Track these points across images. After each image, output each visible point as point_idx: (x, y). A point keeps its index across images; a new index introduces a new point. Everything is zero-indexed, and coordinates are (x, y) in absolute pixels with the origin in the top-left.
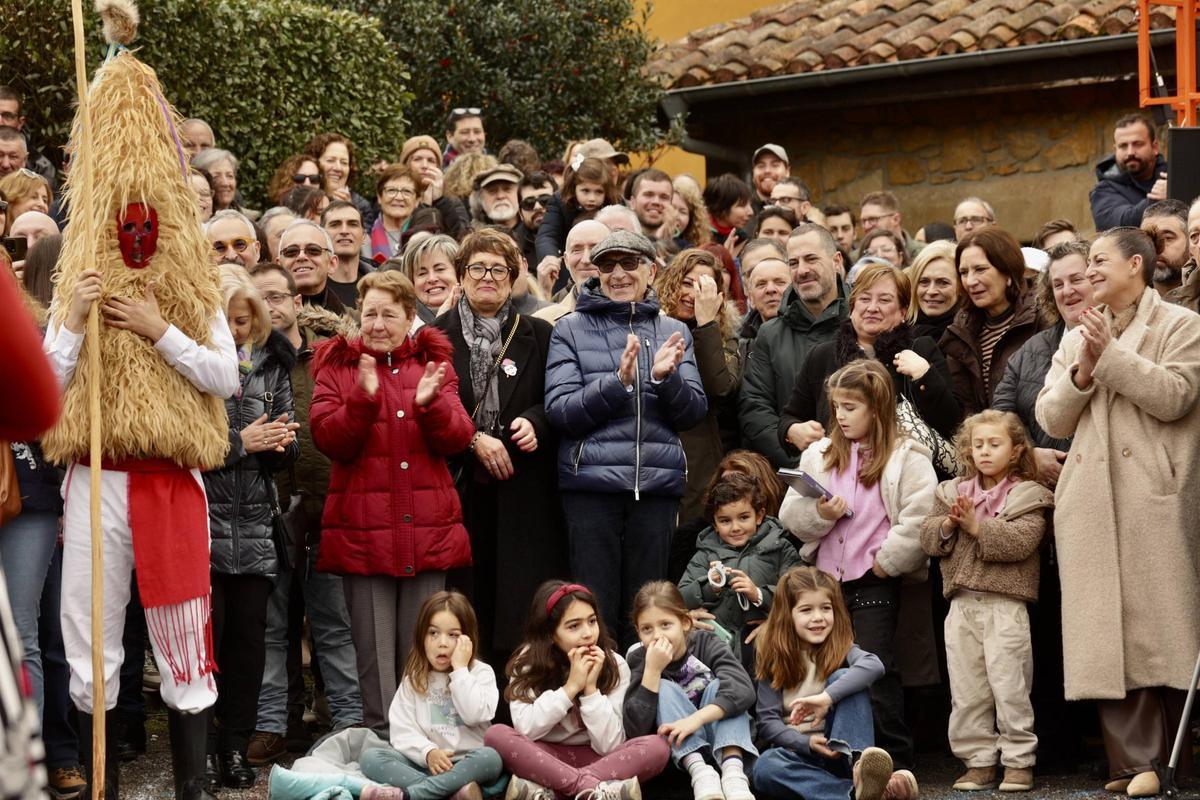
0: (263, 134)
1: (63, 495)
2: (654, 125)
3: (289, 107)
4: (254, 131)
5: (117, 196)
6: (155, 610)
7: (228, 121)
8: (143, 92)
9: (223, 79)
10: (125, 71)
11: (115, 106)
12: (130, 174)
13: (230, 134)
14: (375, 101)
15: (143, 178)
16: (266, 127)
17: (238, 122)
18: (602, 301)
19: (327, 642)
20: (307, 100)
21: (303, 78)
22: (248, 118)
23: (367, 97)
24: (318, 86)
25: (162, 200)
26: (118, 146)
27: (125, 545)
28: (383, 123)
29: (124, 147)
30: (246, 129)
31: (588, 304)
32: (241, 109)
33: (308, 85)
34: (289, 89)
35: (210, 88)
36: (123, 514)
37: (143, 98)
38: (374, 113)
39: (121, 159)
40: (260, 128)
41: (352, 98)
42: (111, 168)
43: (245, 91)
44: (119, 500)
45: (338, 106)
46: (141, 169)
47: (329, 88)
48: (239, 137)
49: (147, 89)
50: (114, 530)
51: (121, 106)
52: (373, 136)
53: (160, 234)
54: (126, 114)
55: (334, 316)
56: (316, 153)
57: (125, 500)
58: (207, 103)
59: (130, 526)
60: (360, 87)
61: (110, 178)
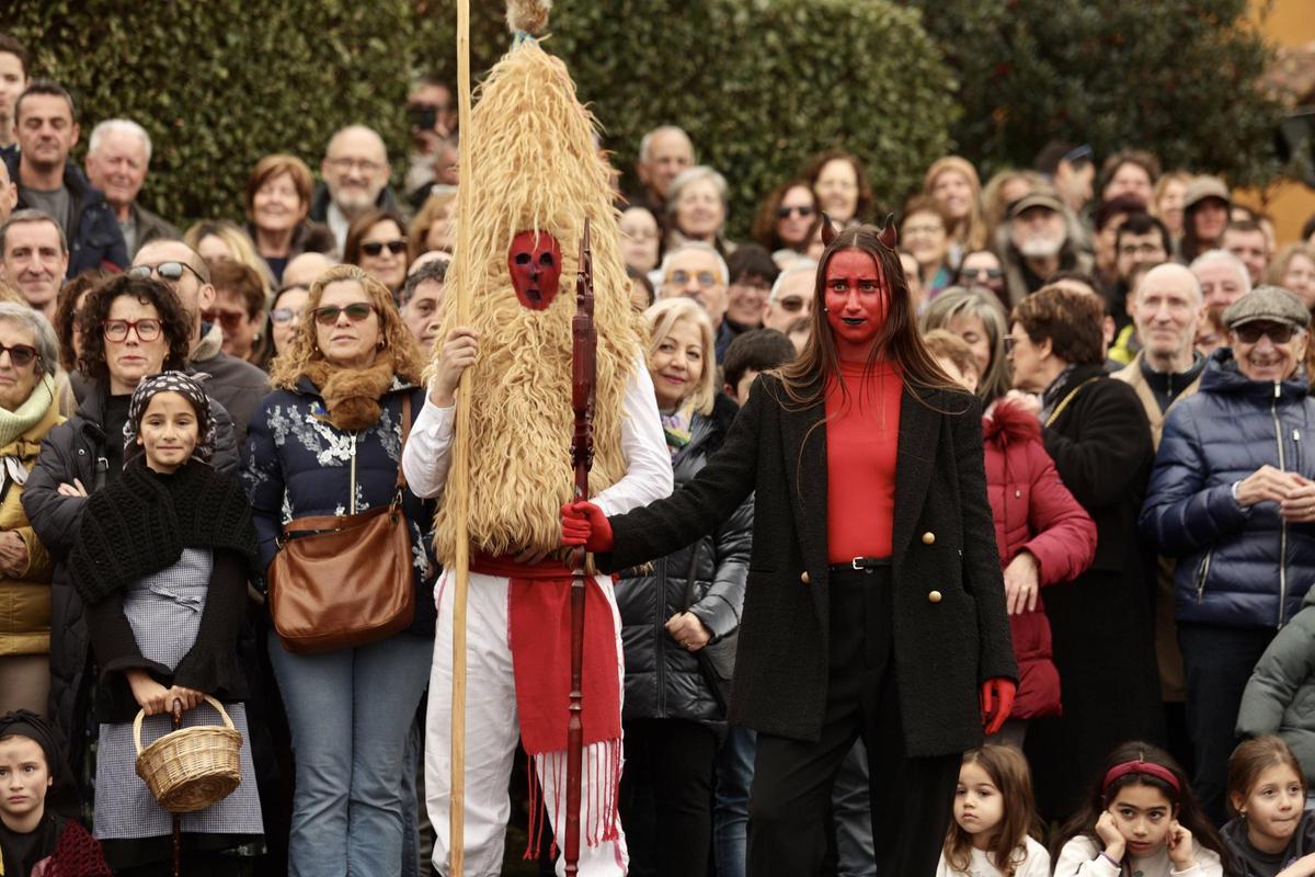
0: (767, 156)
2: (1269, 155)
3: (801, 121)
4: (755, 152)
7: (725, 137)
9: (718, 85)
10: (528, 64)
11: (512, 109)
12: (522, 194)
13: (726, 154)
14: (911, 117)
15: (540, 200)
16: (772, 147)
17: (736, 140)
18: (1236, 379)
19: (846, 805)
20: (826, 113)
21: (819, 85)
22: (747, 134)
23: (899, 112)
24: (841, 96)
25: (565, 226)
26: (511, 157)
27: (505, 672)
28: (921, 144)
29: (518, 159)
30: (745, 149)
31: (1217, 383)
32: (741, 124)
33: (827, 91)
34: (801, 101)
35: (701, 95)
36: (503, 632)
37: (547, 98)
38: (909, 130)
39: (513, 175)
40: (762, 147)
41: (883, 113)
42: (500, 186)
43: (746, 100)
44: (499, 614)
45: (864, 122)
46: (539, 188)
47: (853, 100)
48: (736, 159)
49: (555, 88)
50: (491, 654)
51: (519, 110)
52: (907, 160)
53: (563, 269)
54: (523, 118)
57: (505, 614)
58: (698, 114)
59: (510, 647)
60: (893, 97)
61: (498, 199)
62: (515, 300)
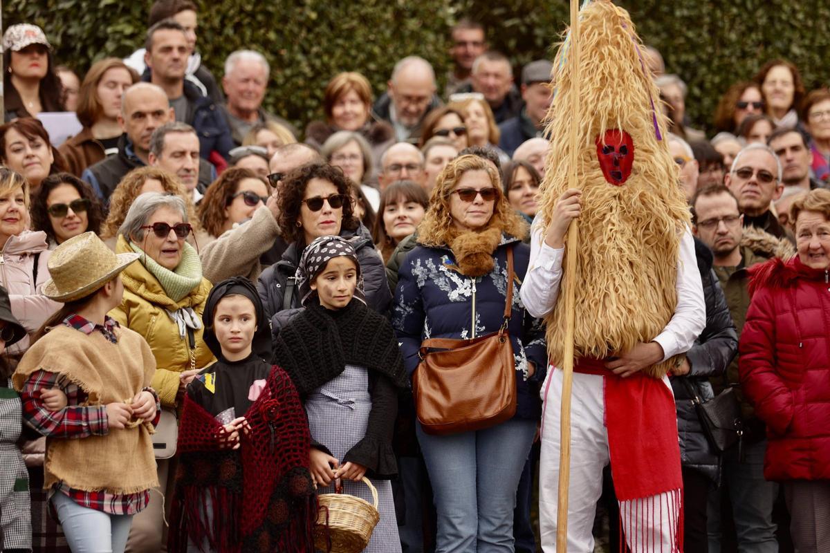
0: (708, 63)
1: (542, 396)
3: (733, 36)
4: (700, 60)
5: (596, 122)
6: (628, 503)
7: (677, 50)
8: (618, 31)
9: (672, 13)
10: (602, 12)
11: (594, 44)
12: (609, 102)
13: (678, 63)
14: (815, 30)
15: (619, 105)
16: (711, 56)
17: (686, 52)
20: (751, 30)
21: (746, 9)
22: (693, 47)
23: (807, 27)
24: (761, 17)
25: (637, 127)
26: (598, 78)
27: (598, 443)
29: (603, 79)
30: (692, 58)
32: (688, 39)
33: (751, 13)
34: (733, 21)
35: (659, 20)
36: (600, 414)
37: (619, 36)
38: (813, 40)
39: (600, 89)
40: (704, 57)
41: (793, 27)
42: (591, 97)
43: (692, 22)
44: (596, 402)
45: (779, 35)
46: (618, 98)
47: (771, 19)
48: (686, 66)
49: (623, 29)
50: (590, 430)
51: (598, 44)
52: (811, 60)
53: (636, 157)
54: (605, 50)
55: (773, 239)
56: (760, 81)
57: (601, 402)
58: (657, 34)
59: (605, 425)
60: (800, 16)
61: (591, 107)
62: (603, 179)
